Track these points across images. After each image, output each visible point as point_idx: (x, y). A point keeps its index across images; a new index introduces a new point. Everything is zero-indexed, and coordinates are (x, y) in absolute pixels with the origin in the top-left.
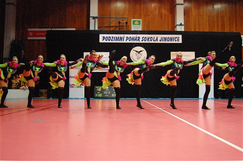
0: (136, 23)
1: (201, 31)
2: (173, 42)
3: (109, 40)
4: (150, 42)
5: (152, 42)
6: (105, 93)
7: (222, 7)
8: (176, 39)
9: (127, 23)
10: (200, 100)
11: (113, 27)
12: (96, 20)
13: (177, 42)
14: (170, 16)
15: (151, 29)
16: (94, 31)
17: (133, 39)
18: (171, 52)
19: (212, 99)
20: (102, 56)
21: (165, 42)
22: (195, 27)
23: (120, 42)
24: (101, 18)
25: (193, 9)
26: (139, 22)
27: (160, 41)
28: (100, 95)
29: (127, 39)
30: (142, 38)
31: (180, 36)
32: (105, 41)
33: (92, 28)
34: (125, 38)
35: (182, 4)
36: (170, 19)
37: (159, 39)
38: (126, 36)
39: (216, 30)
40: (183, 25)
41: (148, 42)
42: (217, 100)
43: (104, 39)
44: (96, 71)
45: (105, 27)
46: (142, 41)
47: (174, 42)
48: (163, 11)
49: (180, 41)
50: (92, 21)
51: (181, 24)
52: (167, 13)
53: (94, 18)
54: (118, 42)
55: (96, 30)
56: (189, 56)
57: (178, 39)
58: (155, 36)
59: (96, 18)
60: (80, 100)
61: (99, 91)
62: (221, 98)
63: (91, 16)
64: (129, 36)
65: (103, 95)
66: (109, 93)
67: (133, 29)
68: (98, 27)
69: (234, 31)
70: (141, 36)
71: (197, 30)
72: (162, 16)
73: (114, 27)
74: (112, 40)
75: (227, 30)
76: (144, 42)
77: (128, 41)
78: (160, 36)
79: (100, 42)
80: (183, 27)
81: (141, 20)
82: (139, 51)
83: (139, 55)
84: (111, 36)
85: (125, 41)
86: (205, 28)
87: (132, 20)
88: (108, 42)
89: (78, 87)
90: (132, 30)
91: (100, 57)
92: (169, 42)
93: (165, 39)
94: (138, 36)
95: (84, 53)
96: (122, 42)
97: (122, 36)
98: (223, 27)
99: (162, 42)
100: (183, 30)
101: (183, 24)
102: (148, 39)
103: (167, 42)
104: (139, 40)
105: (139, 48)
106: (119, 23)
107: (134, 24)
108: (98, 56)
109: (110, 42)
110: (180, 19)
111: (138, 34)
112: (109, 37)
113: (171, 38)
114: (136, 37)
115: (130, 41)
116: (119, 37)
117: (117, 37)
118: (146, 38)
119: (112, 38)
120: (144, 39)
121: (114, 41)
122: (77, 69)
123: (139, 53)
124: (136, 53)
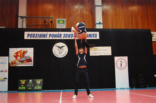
0: (61, 22)
2: (91, 38)
3: (33, 37)
4: (71, 38)
5: (73, 38)
6: (28, 85)
7: (135, 9)
8: (94, 36)
9: (51, 22)
10: (116, 90)
11: (39, 25)
12: (24, 19)
13: (95, 38)
14: (91, 16)
17: (55, 36)
19: (127, 88)
20: (26, 52)
23: (44, 38)
24: (29, 18)
25: (110, 10)
26: (63, 21)
28: (24, 88)
29: (50, 36)
30: (63, 35)
31: (98, 33)
32: (29, 38)
33: (20, 26)
34: (48, 35)
35: (100, 6)
36: (91, 19)
38: (49, 33)
40: (101, 24)
41: (69, 38)
42: (132, 90)
43: (28, 36)
44: (20, 65)
45: (33, 25)
46: (64, 37)
47: (93, 38)
48: (85, 12)
49: (98, 38)
50: (20, 20)
51: (100, 23)
52: (88, 14)
53: (22, 17)
54: (41, 38)
55: (24, 28)
56: (106, 50)
57: (96, 36)
59: (24, 17)
60: (3, 93)
61: (22, 84)
62: (136, 88)
63: (19, 16)
64: (52, 33)
65: (27, 88)
66: (32, 85)
67: (58, 27)
68: (27, 26)
69: (147, 28)
70: (63, 33)
72: (83, 16)
73: (41, 25)
74: (36, 37)
75: (140, 27)
76: (65, 38)
77: (51, 38)
79: (25, 38)
80: (102, 25)
81: (65, 19)
82: (61, 46)
83: (61, 50)
84: (35, 33)
85: (48, 38)
86: (122, 26)
87: (57, 19)
88: (32, 38)
89: (2, 81)
91: (25, 52)
92: (88, 38)
94: (60, 33)
95: (11, 49)
96: (45, 38)
97: (45, 33)
98: (137, 24)
100: (102, 28)
101: (101, 22)
102: (69, 36)
104: (60, 36)
106: (45, 22)
107: (58, 23)
108: (23, 52)
109: (35, 38)
110: (99, 18)
111: (59, 31)
112: (33, 34)
113: (89, 34)
114: (58, 34)
115: (52, 37)
116: (42, 34)
117: (40, 34)
118: (67, 34)
119: (36, 35)
120: (65, 35)
121: (38, 37)
122: (1, 63)
123: (61, 48)
124: (58, 48)
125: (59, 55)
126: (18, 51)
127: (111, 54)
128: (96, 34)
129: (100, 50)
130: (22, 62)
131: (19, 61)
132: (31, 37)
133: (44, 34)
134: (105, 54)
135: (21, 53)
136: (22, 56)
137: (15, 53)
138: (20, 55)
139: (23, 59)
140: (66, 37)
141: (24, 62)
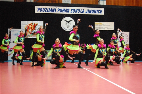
1: (119, 5)
2: (96, 14)
3: (43, 11)
4: (78, 13)
5: (80, 13)
8: (99, 11)
13: (100, 14)
15: (79, 3)
16: (30, 3)
17: (63, 10)
18: (95, 23)
20: (37, 25)
21: (90, 14)
22: (115, 2)
23: (53, 13)
27: (86, 13)
29: (58, 11)
30: (71, 10)
31: (103, 9)
32: (39, 12)
34: (57, 10)
37: (85, 11)
38: (58, 7)
39: (131, 5)
41: (76, 13)
43: (38, 10)
44: (31, 37)
46: (71, 12)
47: (98, 14)
49: (103, 13)
54: (50, 13)
55: (32, 3)
56: (109, 25)
57: (101, 12)
58: (82, 8)
64: (60, 8)
70: (70, 8)
71: (116, 5)
74: (46, 11)
75: (140, 5)
76: (72, 13)
77: (59, 13)
78: (86, 9)
79: (35, 12)
80: (105, 1)
83: (68, 24)
84: (45, 7)
85: (56, 13)
86: (123, 3)
90: (63, 3)
91: (35, 25)
92: (94, 14)
93: (90, 11)
94: (68, 8)
95: (22, 22)
96: (54, 13)
97: (54, 7)
99: (87, 14)
100: (105, 4)
102: (76, 11)
103: (92, 14)
104: (68, 11)
105: (68, 19)
108: (33, 25)
109: (44, 12)
111: (68, 6)
112: (43, 8)
113: (95, 10)
114: (66, 9)
115: (61, 12)
116: (51, 9)
117: (50, 9)
118: (74, 10)
119: (45, 9)
120: (72, 10)
121: (47, 11)
122: (16, 35)
123: (68, 22)
124: (66, 22)
125: (67, 28)
126: (29, 24)
127: (114, 29)
128: (101, 10)
129: (104, 25)
130: (33, 34)
131: (31, 34)
132: (41, 11)
133: (53, 9)
134: (109, 29)
135: (32, 26)
136: (33, 28)
137: (27, 25)
138: (31, 28)
139: (34, 32)
140: (74, 12)
141: (35, 34)
